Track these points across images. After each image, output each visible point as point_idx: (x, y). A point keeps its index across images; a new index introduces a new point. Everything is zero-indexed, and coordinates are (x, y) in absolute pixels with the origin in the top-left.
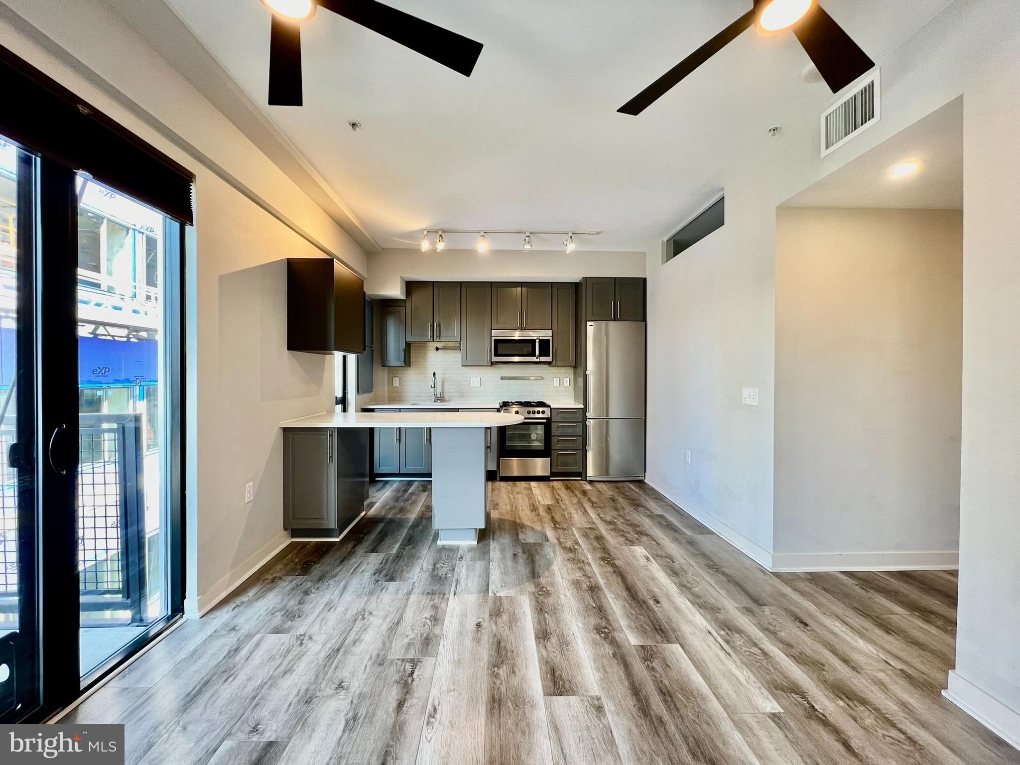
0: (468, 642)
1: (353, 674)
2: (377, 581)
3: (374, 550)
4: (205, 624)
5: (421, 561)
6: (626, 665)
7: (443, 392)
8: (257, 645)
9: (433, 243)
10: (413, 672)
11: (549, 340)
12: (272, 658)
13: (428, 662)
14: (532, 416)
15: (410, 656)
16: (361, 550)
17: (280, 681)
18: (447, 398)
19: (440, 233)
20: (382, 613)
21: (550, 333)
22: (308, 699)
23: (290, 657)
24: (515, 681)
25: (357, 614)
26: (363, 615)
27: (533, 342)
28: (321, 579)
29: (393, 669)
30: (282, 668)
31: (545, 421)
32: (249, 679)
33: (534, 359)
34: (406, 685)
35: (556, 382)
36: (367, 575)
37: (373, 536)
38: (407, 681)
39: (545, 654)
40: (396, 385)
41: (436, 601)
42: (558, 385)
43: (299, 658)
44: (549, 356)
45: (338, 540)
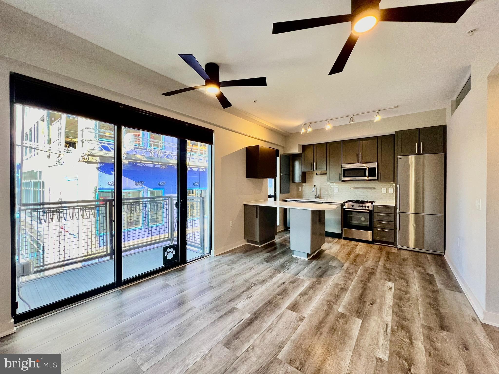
0: (275, 286)
1: (238, 281)
2: (262, 261)
3: (268, 252)
4: (215, 258)
5: (281, 260)
6: (327, 314)
7: (320, 194)
8: (222, 266)
9: (306, 129)
10: (253, 286)
11: (375, 168)
12: (223, 270)
13: (259, 286)
14: (361, 208)
15: (255, 283)
16: (264, 251)
17: (221, 275)
18: (322, 197)
19: (309, 124)
20: (257, 270)
21: (376, 164)
22: (224, 282)
23: (226, 272)
24: (280, 301)
25: (250, 268)
26: (251, 268)
27: (365, 169)
28: (247, 256)
29: (248, 283)
30: (223, 273)
31: (369, 211)
32: (215, 273)
33: (366, 178)
34: (248, 289)
35: (384, 190)
36: (261, 259)
37: (272, 248)
38: (249, 288)
39: (298, 299)
40: (300, 191)
41: (276, 272)
42: (385, 192)
43: (228, 272)
44: (375, 176)
45: (260, 246)
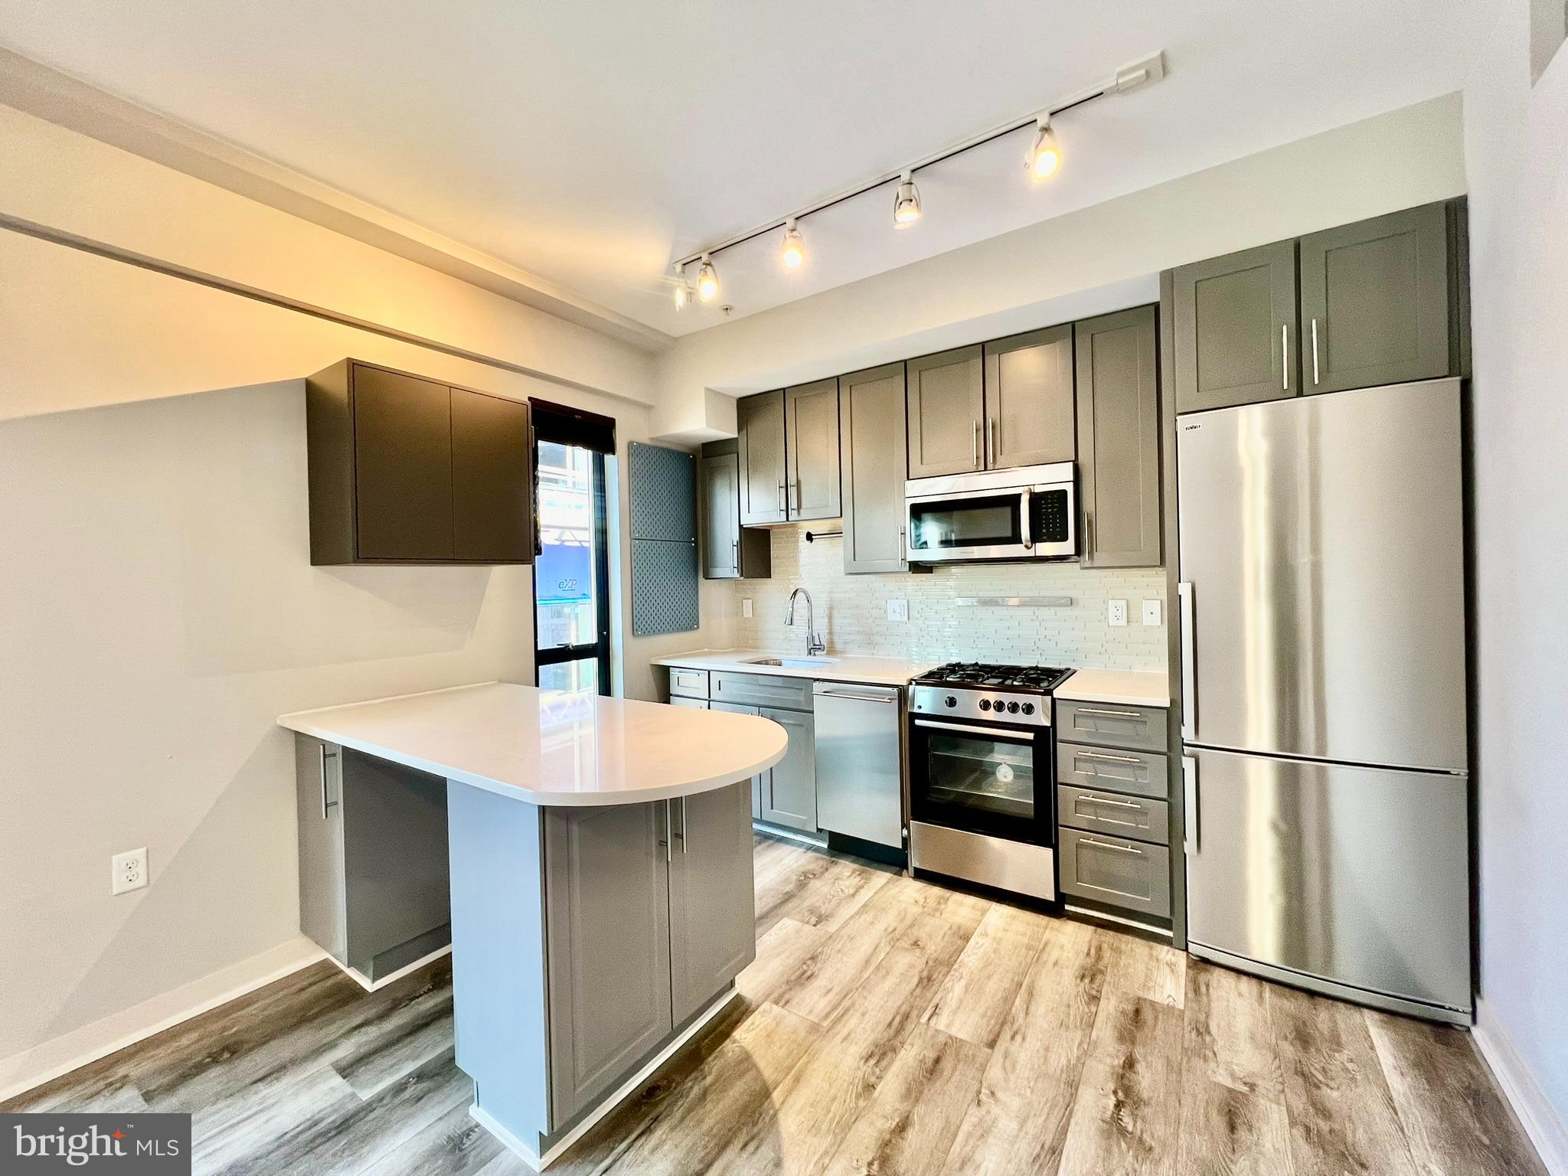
11: (1064, 492)
14: (993, 716)
18: (839, 646)
19: (706, 257)
21: (1066, 472)
27: (1017, 501)
31: (1030, 736)
33: (1022, 546)
35: (1115, 611)
40: (748, 616)
42: (1123, 622)
44: (1065, 538)
45: (370, 987)
